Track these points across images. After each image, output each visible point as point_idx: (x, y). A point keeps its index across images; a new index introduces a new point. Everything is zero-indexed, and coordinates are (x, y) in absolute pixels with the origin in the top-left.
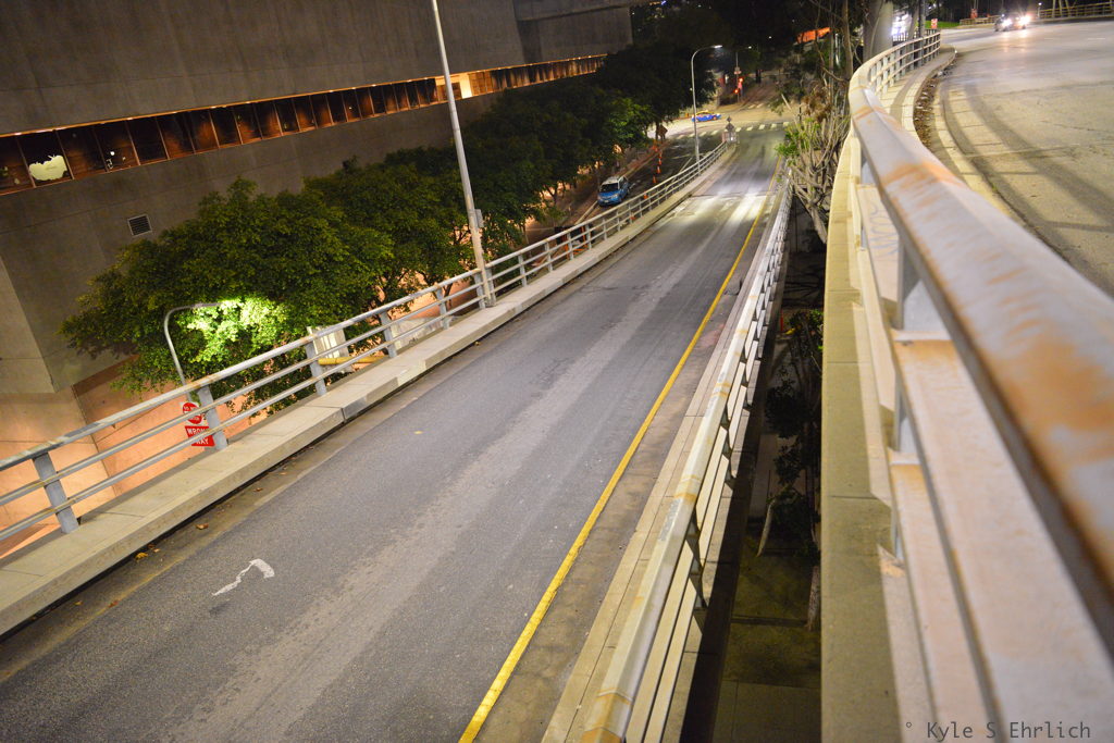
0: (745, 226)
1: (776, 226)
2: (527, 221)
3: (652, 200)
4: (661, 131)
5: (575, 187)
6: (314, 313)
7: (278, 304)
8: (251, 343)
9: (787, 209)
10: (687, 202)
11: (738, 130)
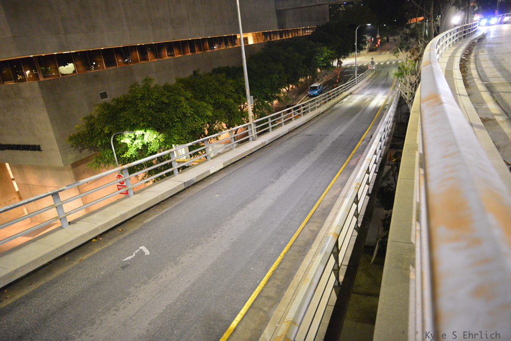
0: (376, 109)
1: (390, 110)
2: (274, 102)
3: (333, 95)
4: (340, 63)
5: (298, 87)
6: (176, 138)
7: (160, 133)
8: (148, 150)
9: (396, 102)
10: (349, 97)
11: (377, 64)
